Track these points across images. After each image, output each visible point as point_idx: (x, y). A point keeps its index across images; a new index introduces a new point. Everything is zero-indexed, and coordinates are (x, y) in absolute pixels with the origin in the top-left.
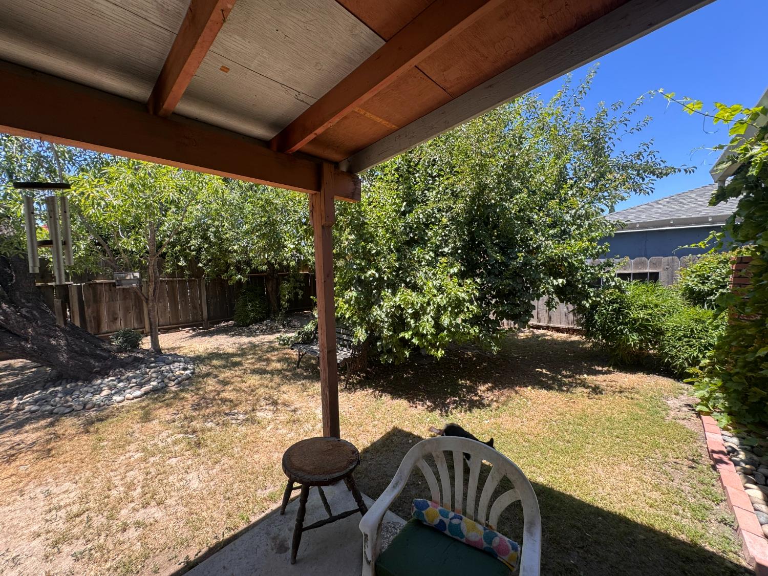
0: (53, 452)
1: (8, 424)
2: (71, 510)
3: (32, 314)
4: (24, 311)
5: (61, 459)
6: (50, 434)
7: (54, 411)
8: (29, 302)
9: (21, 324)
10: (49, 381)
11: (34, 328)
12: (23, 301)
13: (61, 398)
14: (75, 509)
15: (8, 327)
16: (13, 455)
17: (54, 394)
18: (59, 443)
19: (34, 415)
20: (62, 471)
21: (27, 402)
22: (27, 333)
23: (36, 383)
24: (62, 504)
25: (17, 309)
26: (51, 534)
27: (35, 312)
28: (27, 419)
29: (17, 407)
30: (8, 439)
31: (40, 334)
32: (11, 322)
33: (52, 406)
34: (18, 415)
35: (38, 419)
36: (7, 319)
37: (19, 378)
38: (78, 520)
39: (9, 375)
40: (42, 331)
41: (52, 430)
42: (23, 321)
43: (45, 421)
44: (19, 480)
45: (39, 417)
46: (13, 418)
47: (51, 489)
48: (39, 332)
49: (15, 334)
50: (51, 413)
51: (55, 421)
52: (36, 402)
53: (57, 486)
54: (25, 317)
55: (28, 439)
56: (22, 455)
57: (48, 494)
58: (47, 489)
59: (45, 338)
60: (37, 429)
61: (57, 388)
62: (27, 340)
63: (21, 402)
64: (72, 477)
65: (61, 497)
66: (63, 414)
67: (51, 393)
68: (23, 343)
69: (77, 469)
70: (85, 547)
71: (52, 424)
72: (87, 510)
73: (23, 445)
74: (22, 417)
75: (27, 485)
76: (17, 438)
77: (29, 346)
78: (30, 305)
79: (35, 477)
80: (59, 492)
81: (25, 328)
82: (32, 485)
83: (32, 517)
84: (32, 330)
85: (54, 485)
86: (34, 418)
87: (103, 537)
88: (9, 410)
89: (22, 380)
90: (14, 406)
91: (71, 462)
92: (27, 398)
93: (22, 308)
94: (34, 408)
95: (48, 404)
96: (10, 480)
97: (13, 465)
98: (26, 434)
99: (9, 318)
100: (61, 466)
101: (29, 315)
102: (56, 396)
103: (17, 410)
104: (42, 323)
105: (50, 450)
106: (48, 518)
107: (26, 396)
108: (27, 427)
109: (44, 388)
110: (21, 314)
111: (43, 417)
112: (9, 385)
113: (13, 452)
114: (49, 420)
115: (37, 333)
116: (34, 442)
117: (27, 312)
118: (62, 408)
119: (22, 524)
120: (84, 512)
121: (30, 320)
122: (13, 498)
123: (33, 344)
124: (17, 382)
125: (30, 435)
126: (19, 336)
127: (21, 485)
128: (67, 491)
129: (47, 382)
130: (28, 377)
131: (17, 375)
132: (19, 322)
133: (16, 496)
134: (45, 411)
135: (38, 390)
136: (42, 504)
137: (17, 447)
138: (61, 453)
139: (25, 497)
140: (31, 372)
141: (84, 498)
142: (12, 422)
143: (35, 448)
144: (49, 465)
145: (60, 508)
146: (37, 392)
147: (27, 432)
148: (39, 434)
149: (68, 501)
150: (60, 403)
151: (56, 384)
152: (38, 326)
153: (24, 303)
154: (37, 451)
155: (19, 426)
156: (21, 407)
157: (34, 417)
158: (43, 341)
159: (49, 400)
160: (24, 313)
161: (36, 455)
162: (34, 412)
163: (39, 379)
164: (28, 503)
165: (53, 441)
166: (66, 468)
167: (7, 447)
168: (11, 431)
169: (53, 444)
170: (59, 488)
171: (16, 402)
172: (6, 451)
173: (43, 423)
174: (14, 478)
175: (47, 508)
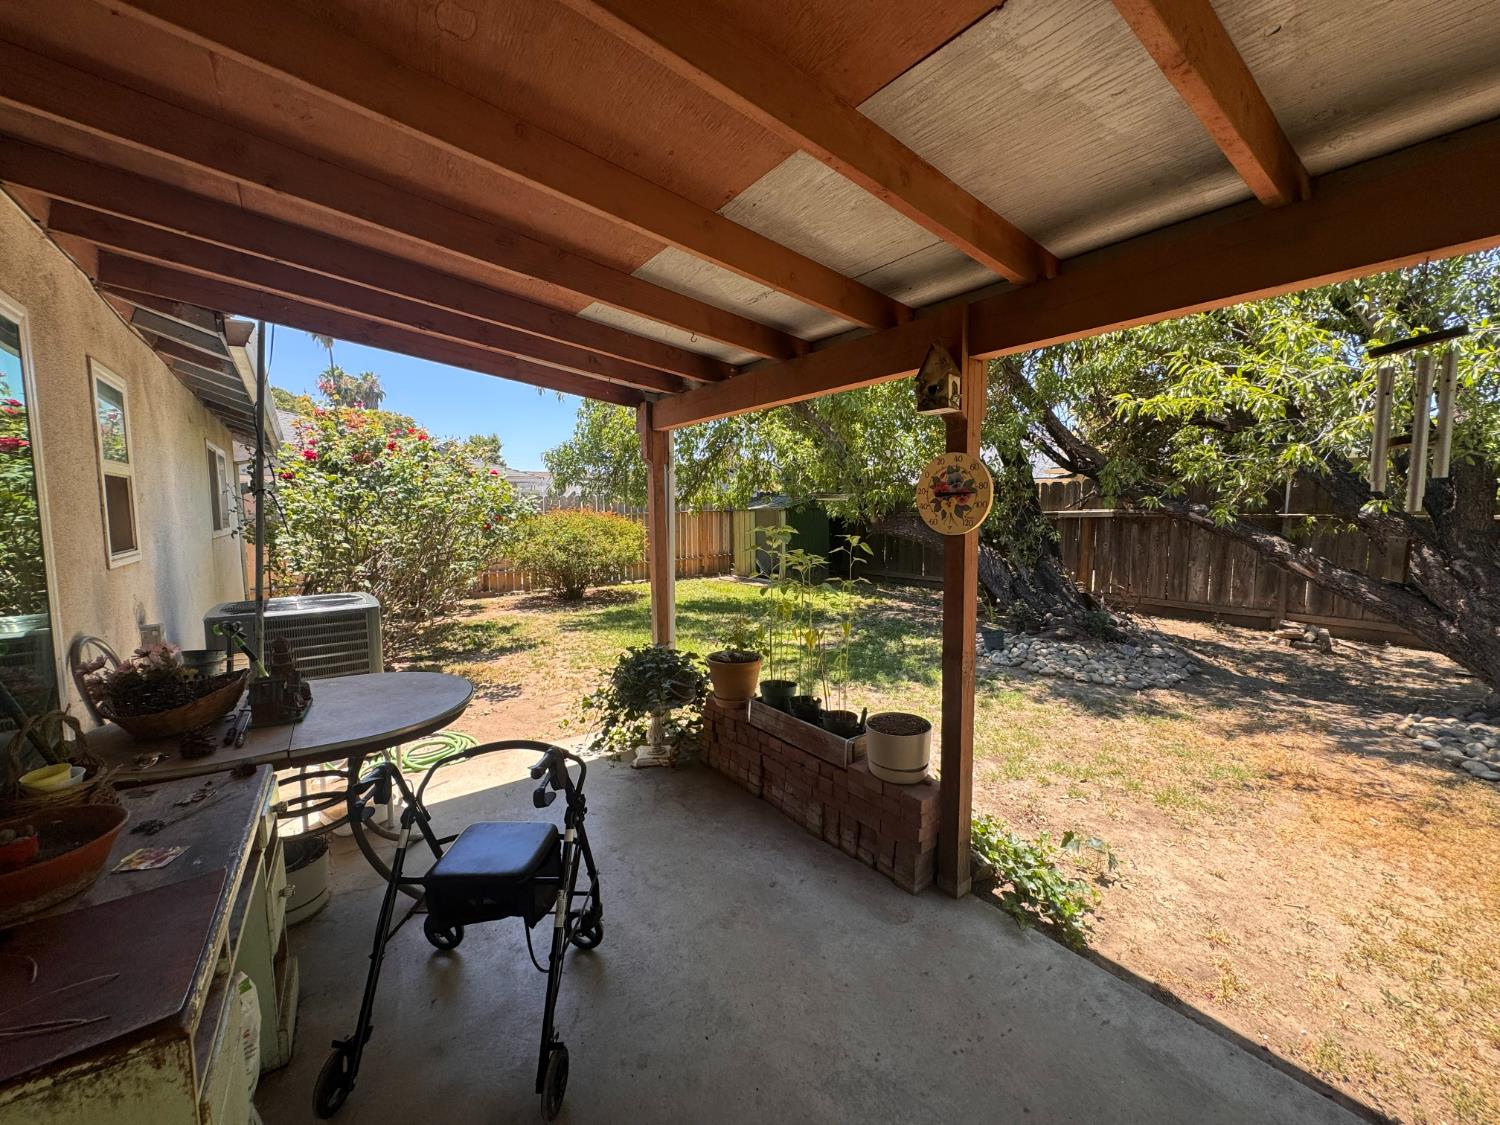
0: (1429, 828)
1: (1382, 749)
2: (1415, 931)
3: (1472, 571)
4: (1458, 565)
5: (1438, 847)
6: (1438, 798)
7: (1464, 764)
8: (1472, 549)
9: (1448, 588)
10: (1482, 710)
11: (1470, 599)
12: (1461, 546)
13: (1489, 748)
14: (1422, 934)
15: (1425, 590)
16: (1369, 796)
17: (1478, 736)
18: (1448, 821)
19: (1426, 754)
20: (1429, 865)
21: (1424, 728)
22: (1454, 607)
23: (1456, 705)
24: (1404, 910)
25: (1447, 560)
26: (1369, 937)
27: (1478, 570)
28: (1414, 754)
29: (1407, 729)
30: (1372, 770)
31: (1479, 613)
32: (1431, 582)
33: (1465, 753)
34: (1401, 742)
35: (1429, 762)
36: (1425, 575)
37: (1433, 686)
38: (1418, 954)
39: (1419, 676)
40: (1485, 608)
41: (1445, 792)
42: (1453, 583)
43: (1439, 772)
44: (1360, 833)
45: (1433, 761)
46: (1392, 744)
47: (1399, 878)
48: (1477, 609)
49: (1432, 604)
50: (1456, 765)
51: (1456, 782)
52: (1439, 734)
53: (1411, 881)
54: (1458, 576)
55: (1401, 785)
56: (1381, 803)
57: (1390, 882)
58: (1393, 873)
59: (1487, 623)
60: (1420, 778)
61: (1488, 728)
62: (1451, 620)
63: (1416, 724)
64: (1444, 886)
65: (1409, 901)
66: (1478, 777)
67: (1472, 731)
68: (1444, 624)
69: (1458, 880)
70: (1408, 999)
71: (1450, 783)
72: (1442, 954)
73: (1387, 790)
74: (1408, 749)
75: (1367, 847)
76: (1384, 776)
77: (1453, 631)
78: (1471, 554)
79: (1384, 846)
80: (1408, 891)
81: (1453, 596)
82: (1373, 853)
83: (1355, 895)
84: (1465, 604)
85: (1408, 878)
86: (1424, 759)
87: (1449, 1015)
88: (1392, 729)
89: (1438, 691)
90: (1402, 726)
91: (1451, 862)
92: (1429, 722)
93: (1456, 558)
94: (1430, 742)
95: (1459, 748)
96: (1348, 825)
97: (1363, 807)
98: (1400, 777)
99: (1429, 573)
100: (1431, 857)
101: (1466, 574)
102: (1479, 740)
103: (1406, 734)
104: (1489, 592)
105: (1424, 822)
106: (1374, 913)
107: (1427, 719)
108: (1407, 767)
109: (1467, 718)
110: (1452, 569)
111: (1441, 763)
112: (1412, 692)
113: (1371, 791)
114: (1448, 774)
115: (1473, 610)
116: (1406, 796)
117: (1463, 567)
118: (1480, 767)
119: (1336, 892)
120: (1435, 952)
121: (1468, 583)
122: (1342, 852)
123: (1461, 629)
124: (1427, 693)
125: (1406, 780)
126: (1439, 609)
127: (1361, 842)
128: (1423, 900)
129: (1477, 711)
130: (1449, 690)
131: (1432, 680)
132: (1446, 584)
133: (1348, 852)
134: (1449, 757)
135: (1453, 717)
136: (1376, 888)
137: (1378, 788)
138: (1442, 837)
139: (1359, 862)
140: (1459, 683)
141: (1446, 932)
142: (1389, 748)
143: (1403, 805)
144: (1413, 842)
145: (1398, 915)
146: (1450, 720)
147: (1403, 774)
148: (1420, 787)
149: (1416, 915)
150: (1481, 755)
151: (1492, 721)
152: (1478, 597)
153: (1460, 550)
154: (1405, 811)
155: (1397, 758)
156: (1411, 732)
157: (1426, 756)
158: (1482, 627)
159: (1464, 741)
160: (1457, 568)
161: (1400, 815)
162: (1427, 748)
163: (1466, 701)
164: (1358, 872)
165: (1438, 810)
166: (1439, 866)
167: (1366, 781)
168: (1381, 760)
169: (1434, 815)
170: (1412, 886)
171: (1408, 721)
172: (1361, 784)
173: (1436, 773)
174: (1355, 827)
175: (1380, 899)
